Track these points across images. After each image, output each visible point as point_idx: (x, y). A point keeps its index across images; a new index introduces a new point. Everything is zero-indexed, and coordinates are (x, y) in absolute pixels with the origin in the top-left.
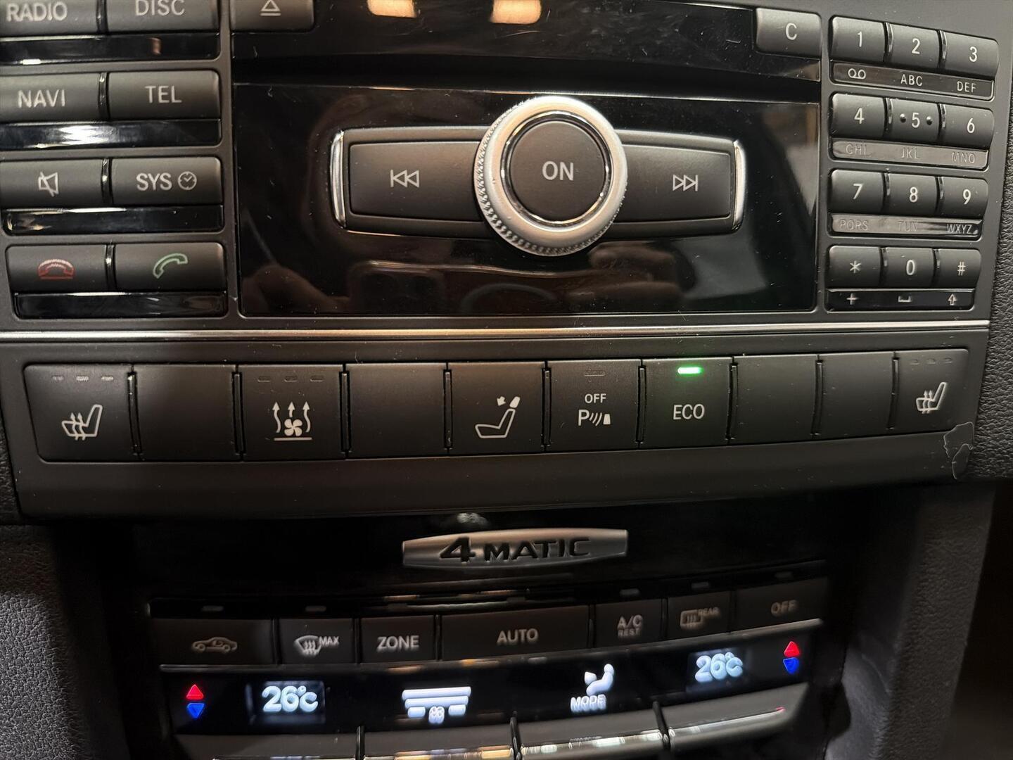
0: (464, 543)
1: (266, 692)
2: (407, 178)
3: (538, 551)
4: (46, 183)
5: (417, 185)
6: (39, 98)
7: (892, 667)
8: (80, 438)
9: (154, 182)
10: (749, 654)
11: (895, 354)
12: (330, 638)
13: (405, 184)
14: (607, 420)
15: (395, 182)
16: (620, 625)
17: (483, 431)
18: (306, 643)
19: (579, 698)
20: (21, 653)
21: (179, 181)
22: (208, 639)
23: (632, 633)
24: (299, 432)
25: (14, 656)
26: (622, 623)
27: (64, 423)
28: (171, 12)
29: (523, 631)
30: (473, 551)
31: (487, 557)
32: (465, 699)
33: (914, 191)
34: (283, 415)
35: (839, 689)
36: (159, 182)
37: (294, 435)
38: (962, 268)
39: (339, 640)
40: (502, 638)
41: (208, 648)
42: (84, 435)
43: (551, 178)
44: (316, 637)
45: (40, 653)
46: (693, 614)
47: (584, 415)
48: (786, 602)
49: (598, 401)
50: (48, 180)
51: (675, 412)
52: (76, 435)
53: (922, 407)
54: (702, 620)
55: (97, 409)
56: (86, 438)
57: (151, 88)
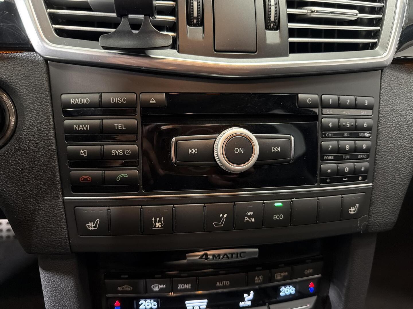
0: (206, 255)
1: (140, 303)
2: (194, 151)
3: (230, 256)
4: (83, 153)
5: (197, 153)
6: (81, 127)
7: (344, 291)
8: (92, 229)
9: (117, 153)
10: (298, 287)
11: (342, 196)
12: (163, 285)
13: (193, 153)
14: (253, 220)
15: (190, 152)
16: (256, 279)
17: (216, 224)
18: (155, 287)
19: (242, 302)
20: (66, 294)
21: (125, 152)
22: (123, 286)
23: (260, 281)
24: (160, 226)
25: (64, 294)
26: (256, 278)
27: (87, 225)
28: (122, 101)
29: (224, 282)
30: (209, 257)
31: (213, 259)
32: (206, 304)
33: (347, 146)
34: (156, 221)
35: (328, 297)
36: (119, 153)
37: (158, 227)
38: (363, 169)
39: (166, 286)
40: (218, 284)
41: (123, 289)
42: (93, 228)
43: (237, 153)
44: (158, 285)
45: (72, 293)
46: (279, 275)
47: (246, 219)
48: (309, 270)
49: (251, 214)
50: (83, 152)
51: (274, 217)
52: (91, 228)
53: (350, 212)
54: (282, 276)
55: (98, 221)
56: (94, 229)
57: (116, 125)
